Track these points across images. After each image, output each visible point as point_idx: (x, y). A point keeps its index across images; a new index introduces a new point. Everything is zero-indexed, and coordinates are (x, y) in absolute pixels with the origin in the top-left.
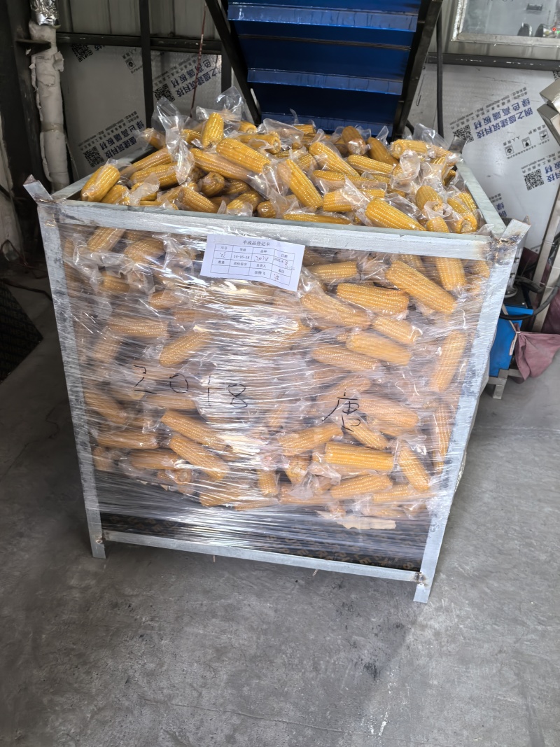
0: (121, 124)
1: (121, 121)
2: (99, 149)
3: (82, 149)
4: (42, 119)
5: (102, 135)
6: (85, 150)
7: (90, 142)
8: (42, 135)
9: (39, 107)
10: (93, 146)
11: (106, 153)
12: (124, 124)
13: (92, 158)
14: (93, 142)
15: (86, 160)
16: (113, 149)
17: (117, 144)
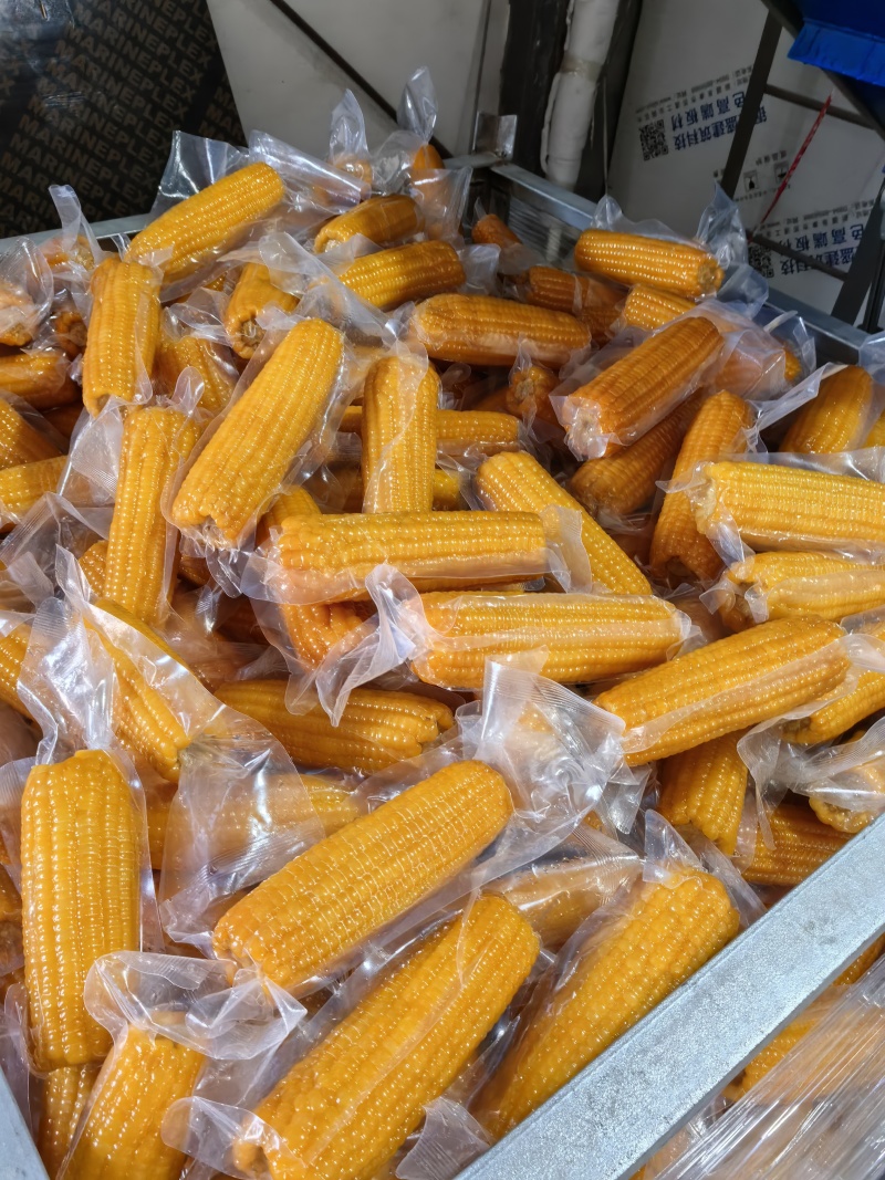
0: (723, 85)
1: (725, 78)
2: (668, 125)
3: (640, 120)
4: (566, 47)
5: (681, 100)
6: (644, 123)
7: (657, 109)
8: (557, 77)
9: (568, 21)
10: (659, 117)
11: (677, 139)
12: (728, 87)
13: (651, 142)
14: (662, 110)
15: (640, 143)
16: (691, 132)
17: (702, 123)
